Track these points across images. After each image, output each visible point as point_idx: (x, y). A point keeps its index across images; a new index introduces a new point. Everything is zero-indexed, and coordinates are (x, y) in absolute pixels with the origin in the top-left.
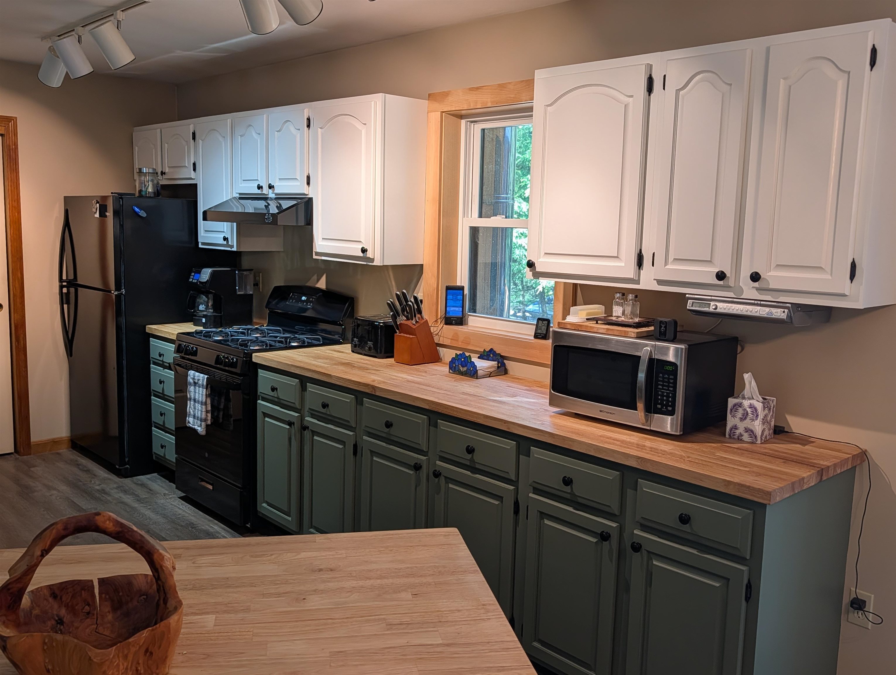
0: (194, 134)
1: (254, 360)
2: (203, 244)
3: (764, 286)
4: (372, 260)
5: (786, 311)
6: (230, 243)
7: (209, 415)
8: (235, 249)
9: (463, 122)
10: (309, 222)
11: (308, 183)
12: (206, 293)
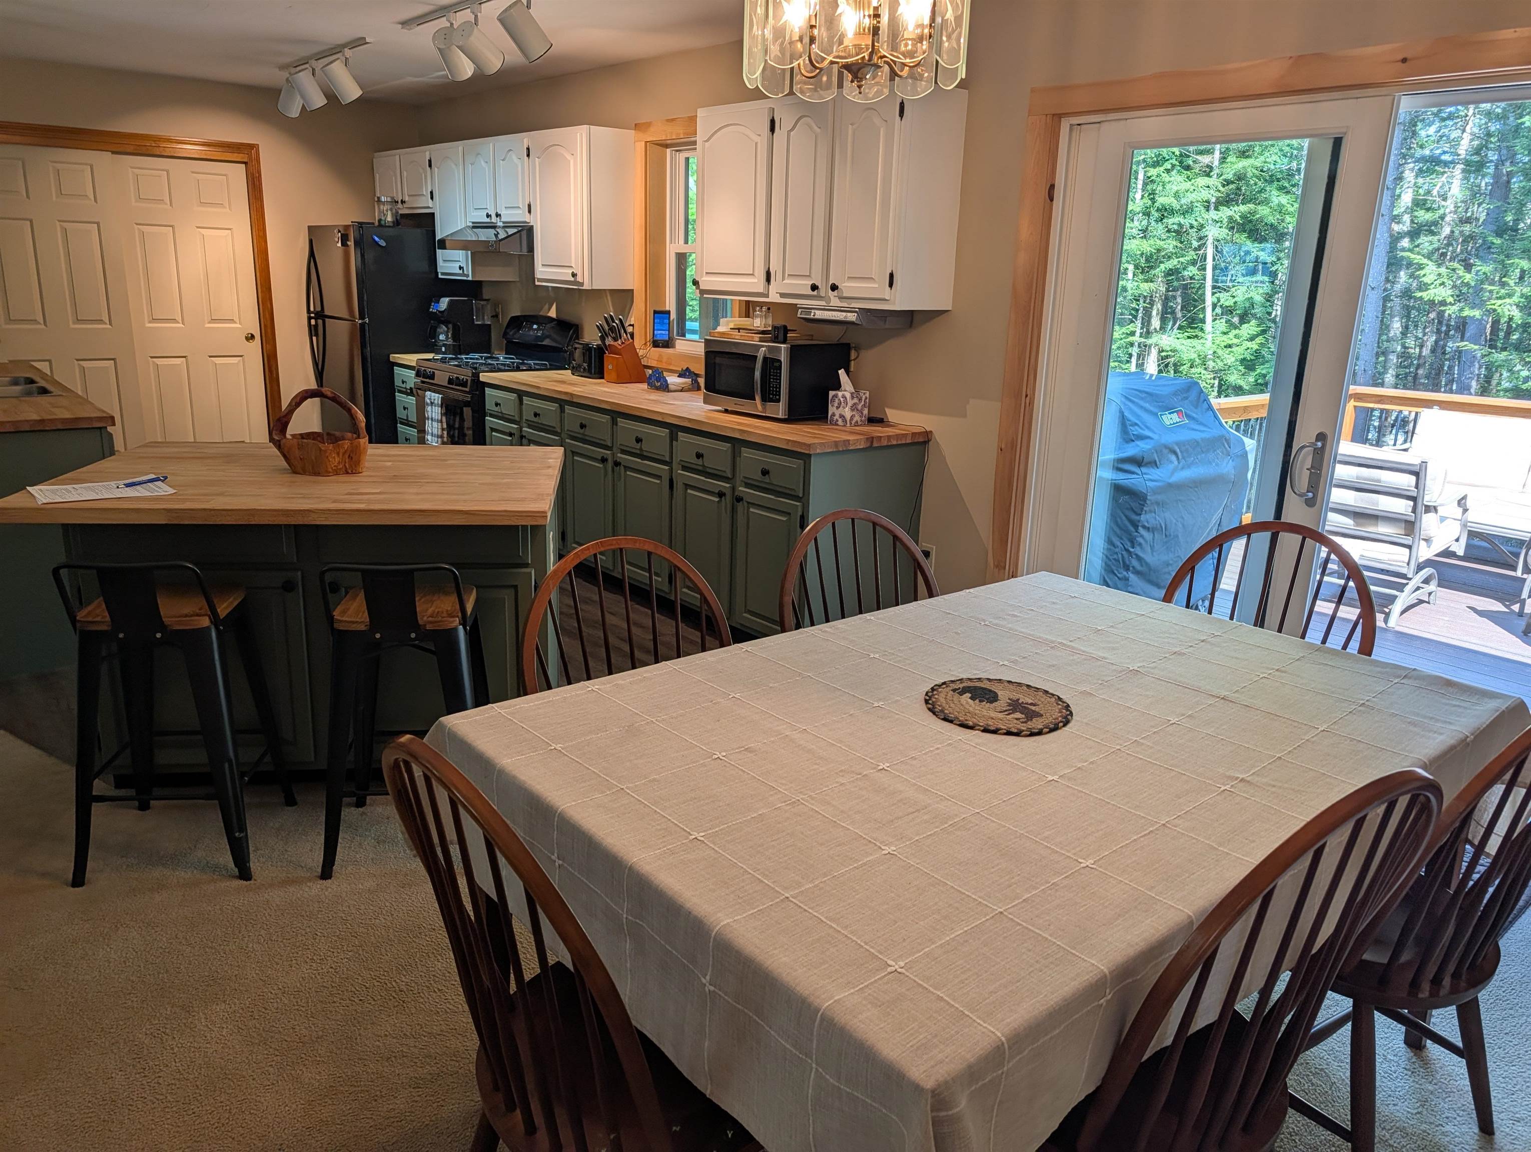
0: (430, 161)
1: (481, 379)
2: (443, 274)
3: (840, 295)
4: (582, 284)
5: (856, 314)
6: (465, 272)
7: (445, 433)
8: (470, 278)
9: (668, 150)
10: (531, 249)
11: (530, 212)
12: (446, 323)
